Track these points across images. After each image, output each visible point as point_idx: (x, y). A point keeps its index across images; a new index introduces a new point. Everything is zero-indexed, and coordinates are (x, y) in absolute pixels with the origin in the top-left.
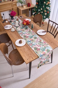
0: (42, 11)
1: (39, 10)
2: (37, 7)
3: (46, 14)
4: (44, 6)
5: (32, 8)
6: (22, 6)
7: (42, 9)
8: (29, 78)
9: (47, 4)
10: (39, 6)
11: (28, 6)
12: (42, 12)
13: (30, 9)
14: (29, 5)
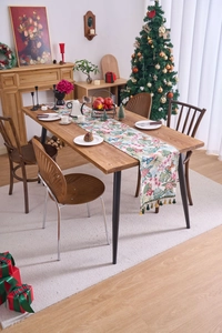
0: (150, 90)
1: (142, 88)
2: (134, 81)
3: (164, 100)
4: (155, 77)
5: (120, 87)
6: (90, 81)
7: (150, 85)
8: (114, 262)
9: (165, 71)
10: (141, 76)
11: (107, 82)
12: (152, 95)
13: (113, 89)
14: (110, 77)
